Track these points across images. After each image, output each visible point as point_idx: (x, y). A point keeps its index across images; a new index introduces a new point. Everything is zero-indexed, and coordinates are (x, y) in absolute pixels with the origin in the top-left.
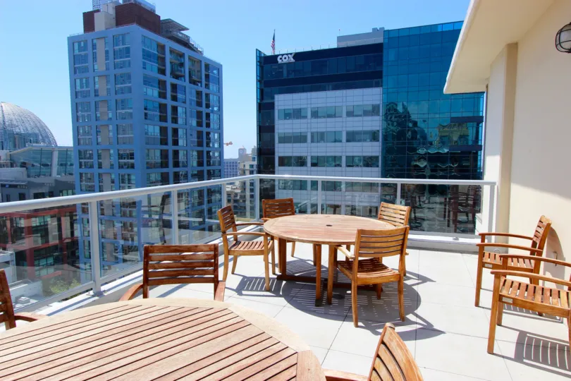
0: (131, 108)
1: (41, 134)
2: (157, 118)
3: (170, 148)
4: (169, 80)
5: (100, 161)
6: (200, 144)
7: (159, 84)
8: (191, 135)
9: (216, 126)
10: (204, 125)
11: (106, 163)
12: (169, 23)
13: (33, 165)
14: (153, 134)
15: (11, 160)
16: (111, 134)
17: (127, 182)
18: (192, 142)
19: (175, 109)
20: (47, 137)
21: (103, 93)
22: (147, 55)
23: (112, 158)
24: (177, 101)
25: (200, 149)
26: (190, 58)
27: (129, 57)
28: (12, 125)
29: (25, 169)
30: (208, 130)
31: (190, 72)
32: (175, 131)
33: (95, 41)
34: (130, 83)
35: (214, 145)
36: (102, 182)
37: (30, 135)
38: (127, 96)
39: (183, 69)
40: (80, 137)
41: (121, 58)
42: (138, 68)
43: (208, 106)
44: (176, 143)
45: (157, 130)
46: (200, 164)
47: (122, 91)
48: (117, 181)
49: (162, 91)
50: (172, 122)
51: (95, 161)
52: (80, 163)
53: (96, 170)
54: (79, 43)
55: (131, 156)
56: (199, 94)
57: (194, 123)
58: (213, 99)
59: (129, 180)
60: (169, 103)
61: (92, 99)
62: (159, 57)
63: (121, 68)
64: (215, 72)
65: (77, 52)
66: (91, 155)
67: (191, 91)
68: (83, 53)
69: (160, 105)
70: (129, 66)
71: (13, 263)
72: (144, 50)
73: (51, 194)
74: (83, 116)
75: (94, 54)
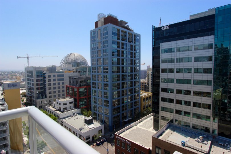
0: (108, 52)
1: (84, 62)
2: (116, 55)
3: (121, 66)
4: (121, 41)
6: (132, 64)
7: (117, 43)
8: (128, 61)
9: (138, 58)
10: (133, 57)
11: (100, 71)
12: (122, 21)
13: (82, 72)
14: (115, 61)
15: (76, 70)
16: (101, 61)
17: (106, 78)
18: (129, 63)
19: (123, 52)
20: (86, 63)
21: (99, 48)
22: (113, 33)
23: (102, 70)
24: (123, 49)
25: (132, 66)
26: (129, 33)
27: (108, 34)
29: (79, 73)
30: (135, 59)
31: (128, 38)
32: (123, 60)
33: (98, 31)
34: (108, 44)
35: (137, 65)
36: (98, 78)
37: (81, 63)
38: (107, 48)
39: (126, 37)
40: (92, 63)
41: (105, 35)
42: (110, 38)
43: (135, 50)
44: (123, 64)
45: (116, 59)
46: (131, 71)
47: (105, 46)
48: (103, 77)
49: (118, 46)
50: (122, 57)
51: (97, 70)
52: (93, 71)
53: (97, 74)
54: (93, 32)
55: (107, 69)
56: (131, 46)
57: (130, 57)
58: (137, 47)
60: (121, 49)
61: (96, 50)
62: (117, 34)
63: (105, 38)
64: (138, 37)
65: (92, 35)
66: (96, 68)
67: (128, 45)
68: (94, 35)
69: (118, 50)
70: (108, 38)
71: (74, 102)
72: (112, 32)
73: (85, 81)
74: (94, 56)
75: (97, 35)
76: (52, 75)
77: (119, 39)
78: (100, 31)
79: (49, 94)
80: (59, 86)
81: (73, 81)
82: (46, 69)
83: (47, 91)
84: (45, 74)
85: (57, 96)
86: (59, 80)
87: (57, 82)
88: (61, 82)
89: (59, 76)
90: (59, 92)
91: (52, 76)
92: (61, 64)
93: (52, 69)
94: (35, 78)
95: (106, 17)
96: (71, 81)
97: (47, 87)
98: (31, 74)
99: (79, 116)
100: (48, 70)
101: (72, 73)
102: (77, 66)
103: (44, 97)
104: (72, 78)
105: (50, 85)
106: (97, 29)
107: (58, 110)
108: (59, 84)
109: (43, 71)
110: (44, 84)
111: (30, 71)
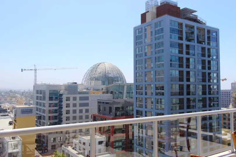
0: (163, 61)
1: (120, 77)
2: (177, 66)
3: (185, 83)
4: (185, 42)
5: (146, 91)
6: (204, 80)
7: (179, 46)
8: (198, 75)
9: (215, 69)
10: (207, 68)
11: (149, 92)
12: (186, 10)
13: (116, 93)
14: (175, 75)
15: (107, 90)
16: (152, 76)
17: (160, 103)
18: (198, 79)
19: (188, 60)
20: (122, 78)
21: (149, 54)
22: (172, 30)
23: (152, 89)
24: (189, 55)
25: (204, 83)
26: (198, 28)
27: (163, 33)
28: (108, 73)
29: (112, 94)
30: (209, 71)
31: (197, 36)
32: (188, 73)
33: (146, 27)
34: (163, 47)
35: (213, 81)
36: (147, 103)
37: (115, 77)
38: (161, 54)
39: (193, 35)
40: (137, 78)
41: (158, 34)
42: (167, 38)
43: (209, 56)
44: (188, 80)
45: (177, 72)
46: (204, 93)
47: (159, 52)
48: (154, 102)
49: (180, 50)
50: (186, 68)
51: (144, 91)
52: (137, 92)
53: (144, 96)
54: (139, 29)
55: (162, 88)
56: (203, 49)
57: (200, 67)
58: (213, 51)
59: (161, 102)
60: (185, 56)
61: (144, 58)
62: (179, 31)
63: (159, 39)
64: (214, 34)
65: (137, 34)
66: (142, 88)
67: (197, 48)
68: (140, 34)
69: (179, 58)
70: (163, 38)
71: (105, 142)
72: (171, 28)
73: (123, 108)
74: (139, 67)
75: (145, 34)
76: (71, 96)
77: (181, 38)
78: (149, 27)
80: (81, 114)
81: (105, 108)
82: (63, 88)
83: (64, 123)
84: (61, 95)
86: (81, 105)
87: (78, 108)
88: (84, 108)
89: (81, 99)
91: (71, 99)
92: (84, 80)
93: (72, 88)
94: (47, 102)
95: (159, 4)
96: (102, 107)
97: (64, 116)
98: (41, 95)
100: (66, 90)
101: (100, 94)
102: (109, 83)
104: (103, 103)
105: (68, 112)
106: (144, 24)
107: (81, 154)
108: (81, 111)
109: (60, 91)
110: (59, 111)
111: (38, 90)
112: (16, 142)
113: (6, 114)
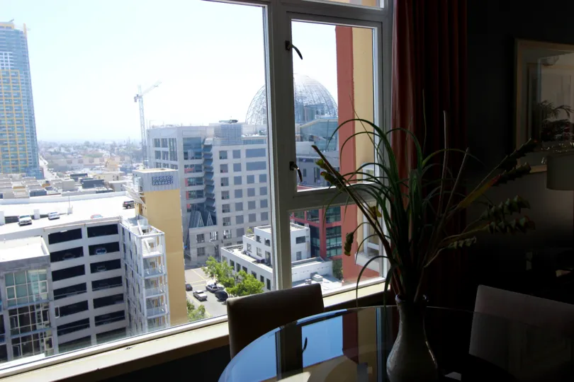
13: (319, 139)
20: (333, 108)
29: (313, 142)
71: (308, 239)
76: (230, 149)
79: (223, 211)
80: (251, 186)
81: (305, 170)
82: (212, 132)
83: (219, 203)
84: (209, 147)
85: (246, 219)
86: (251, 166)
87: (244, 173)
88: (257, 174)
89: (250, 153)
90: (252, 205)
91: (230, 155)
92: (251, 113)
93: (230, 131)
94: (181, 162)
97: (218, 190)
98: (167, 149)
99: (331, 283)
100: (217, 135)
102: (304, 119)
103: (210, 220)
104: (300, 160)
105: (224, 182)
107: (262, 262)
108: (251, 179)
109: (204, 140)
110: (206, 181)
111: (166, 139)
112: (151, 238)
113: (105, 189)
